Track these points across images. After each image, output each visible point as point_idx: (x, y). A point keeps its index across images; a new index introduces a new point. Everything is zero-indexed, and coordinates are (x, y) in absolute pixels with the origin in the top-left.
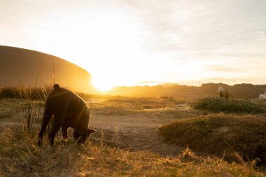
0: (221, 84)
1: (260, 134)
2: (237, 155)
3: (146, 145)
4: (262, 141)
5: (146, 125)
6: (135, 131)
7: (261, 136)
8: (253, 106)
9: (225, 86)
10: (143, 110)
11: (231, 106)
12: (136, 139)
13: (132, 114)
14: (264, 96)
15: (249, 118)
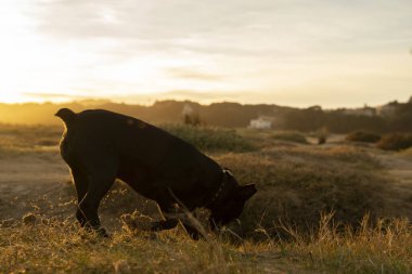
0: (187, 102)
5: (44, 176)
6: (20, 188)
8: (237, 139)
9: (195, 106)
10: (37, 148)
11: (202, 139)
12: (23, 204)
13: (15, 156)
14: (258, 123)
15: (229, 159)
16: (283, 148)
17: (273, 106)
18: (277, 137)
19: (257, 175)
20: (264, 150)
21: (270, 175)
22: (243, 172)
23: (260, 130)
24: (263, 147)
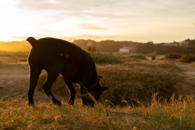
0: (90, 40)
1: (117, 80)
2: (90, 95)
4: (118, 85)
6: (11, 82)
7: (117, 81)
8: (113, 58)
9: (93, 42)
10: (19, 63)
11: (96, 58)
12: (12, 89)
13: (7, 67)
14: (123, 50)
15: (109, 67)
16: (135, 62)
17: (130, 42)
18: (132, 57)
19: (122, 75)
20: (126, 63)
21: (129, 75)
22: (116, 73)
23: (124, 53)
24: (126, 61)
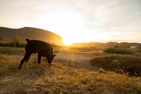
0: (115, 42)
1: (130, 62)
2: (122, 70)
3: (84, 66)
4: (131, 65)
5: (85, 58)
6: (80, 61)
7: (131, 63)
8: (128, 51)
9: (117, 43)
10: (83, 52)
11: (119, 51)
12: (81, 64)
13: (79, 54)
14: (132, 47)
15: (126, 56)
16: (140, 54)
17: (136, 43)
18: (138, 51)
19: (133, 60)
20: (134, 54)
21: (137, 60)
22: (130, 59)
23: (133, 49)
24: (134, 53)
